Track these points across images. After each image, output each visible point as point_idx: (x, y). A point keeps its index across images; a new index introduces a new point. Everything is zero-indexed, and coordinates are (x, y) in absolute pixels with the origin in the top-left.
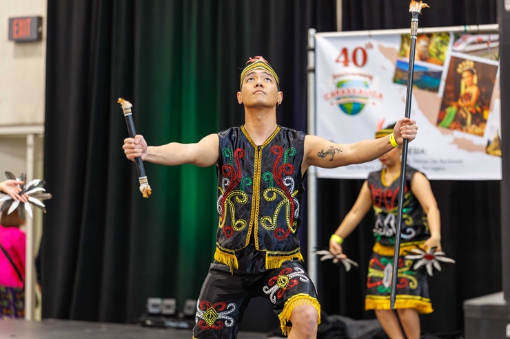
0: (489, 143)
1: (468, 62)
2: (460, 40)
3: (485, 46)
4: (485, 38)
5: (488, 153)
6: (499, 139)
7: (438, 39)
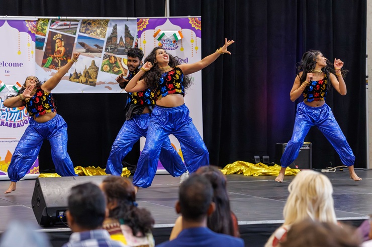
0: (71, 75)
1: (59, 35)
2: (54, 24)
3: (68, 27)
4: (68, 23)
5: (70, 80)
6: (76, 73)
7: (42, 22)
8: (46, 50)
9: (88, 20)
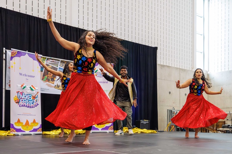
0: (55, 86)
1: (50, 66)
2: (48, 60)
3: (54, 63)
4: (55, 61)
5: (55, 88)
6: (58, 85)
7: (43, 59)
8: (44, 72)
9: (64, 61)
